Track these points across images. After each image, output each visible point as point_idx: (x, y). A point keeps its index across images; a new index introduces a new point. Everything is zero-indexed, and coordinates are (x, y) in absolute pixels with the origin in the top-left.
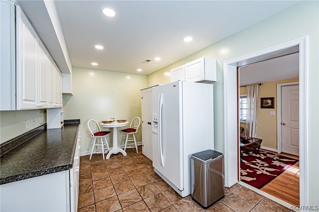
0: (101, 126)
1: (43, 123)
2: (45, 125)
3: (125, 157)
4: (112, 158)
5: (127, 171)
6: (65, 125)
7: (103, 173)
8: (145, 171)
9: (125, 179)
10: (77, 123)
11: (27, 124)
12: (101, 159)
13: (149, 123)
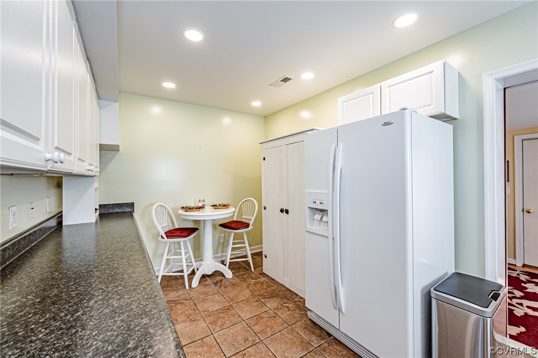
0: (178, 216)
1: (55, 211)
2: (59, 217)
3: (230, 282)
4: (204, 285)
5: (248, 317)
6: (102, 216)
7: (194, 325)
8: (287, 318)
9: (250, 339)
10: (127, 211)
11: (11, 216)
12: (181, 287)
13: (282, 211)
